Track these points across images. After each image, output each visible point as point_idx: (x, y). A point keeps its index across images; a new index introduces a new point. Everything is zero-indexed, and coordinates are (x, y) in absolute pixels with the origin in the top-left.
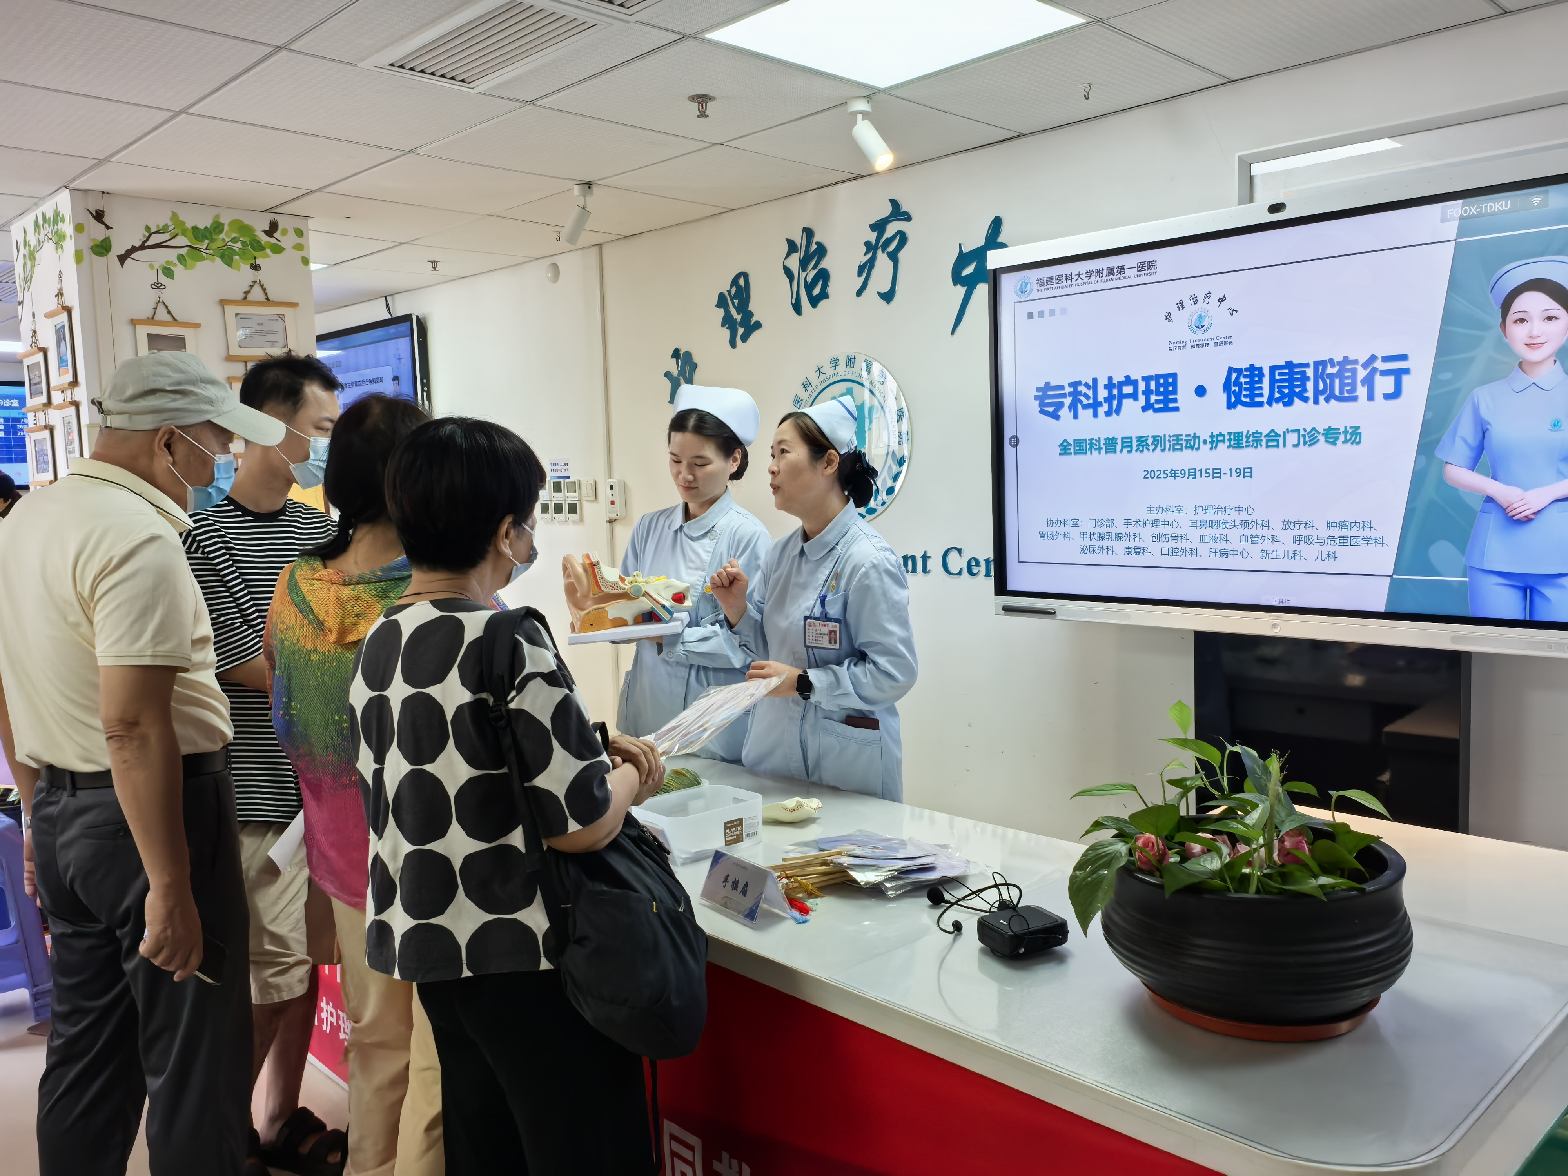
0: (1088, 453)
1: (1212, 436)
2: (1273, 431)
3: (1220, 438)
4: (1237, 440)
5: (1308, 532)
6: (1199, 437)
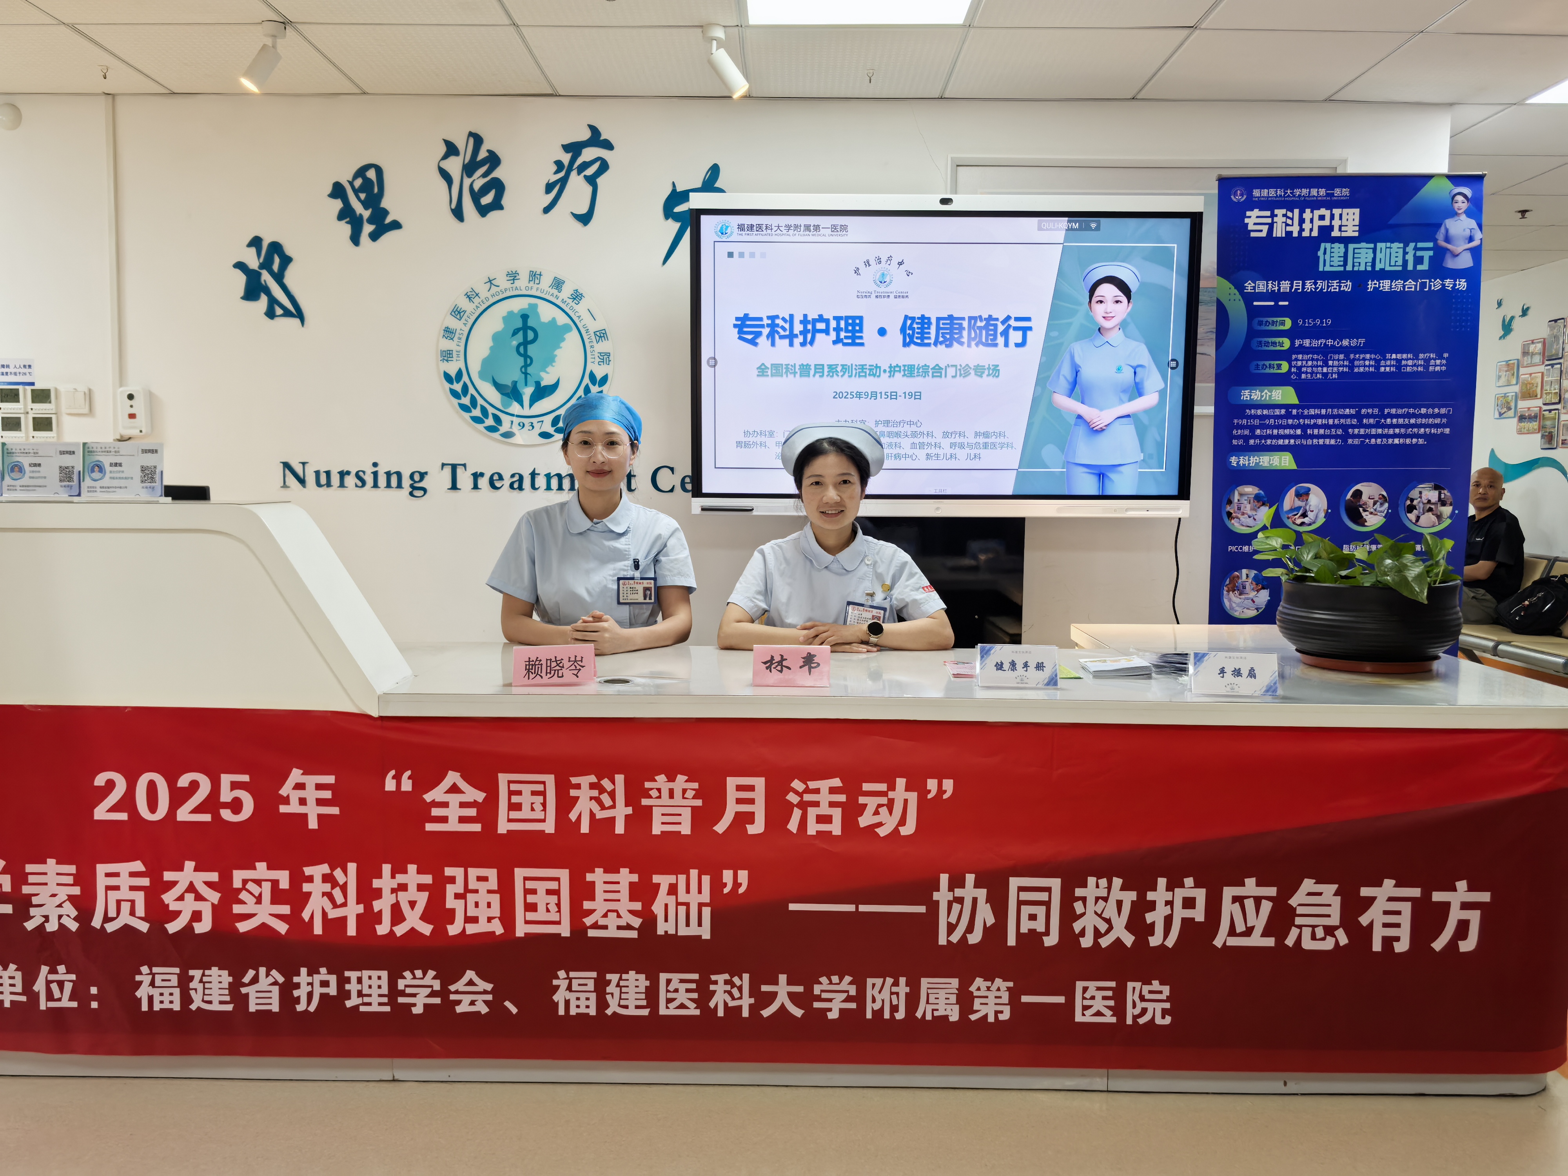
0: (784, 376)
1: (890, 367)
2: (937, 365)
3: (897, 369)
4: (910, 371)
5: (962, 440)
6: (880, 367)
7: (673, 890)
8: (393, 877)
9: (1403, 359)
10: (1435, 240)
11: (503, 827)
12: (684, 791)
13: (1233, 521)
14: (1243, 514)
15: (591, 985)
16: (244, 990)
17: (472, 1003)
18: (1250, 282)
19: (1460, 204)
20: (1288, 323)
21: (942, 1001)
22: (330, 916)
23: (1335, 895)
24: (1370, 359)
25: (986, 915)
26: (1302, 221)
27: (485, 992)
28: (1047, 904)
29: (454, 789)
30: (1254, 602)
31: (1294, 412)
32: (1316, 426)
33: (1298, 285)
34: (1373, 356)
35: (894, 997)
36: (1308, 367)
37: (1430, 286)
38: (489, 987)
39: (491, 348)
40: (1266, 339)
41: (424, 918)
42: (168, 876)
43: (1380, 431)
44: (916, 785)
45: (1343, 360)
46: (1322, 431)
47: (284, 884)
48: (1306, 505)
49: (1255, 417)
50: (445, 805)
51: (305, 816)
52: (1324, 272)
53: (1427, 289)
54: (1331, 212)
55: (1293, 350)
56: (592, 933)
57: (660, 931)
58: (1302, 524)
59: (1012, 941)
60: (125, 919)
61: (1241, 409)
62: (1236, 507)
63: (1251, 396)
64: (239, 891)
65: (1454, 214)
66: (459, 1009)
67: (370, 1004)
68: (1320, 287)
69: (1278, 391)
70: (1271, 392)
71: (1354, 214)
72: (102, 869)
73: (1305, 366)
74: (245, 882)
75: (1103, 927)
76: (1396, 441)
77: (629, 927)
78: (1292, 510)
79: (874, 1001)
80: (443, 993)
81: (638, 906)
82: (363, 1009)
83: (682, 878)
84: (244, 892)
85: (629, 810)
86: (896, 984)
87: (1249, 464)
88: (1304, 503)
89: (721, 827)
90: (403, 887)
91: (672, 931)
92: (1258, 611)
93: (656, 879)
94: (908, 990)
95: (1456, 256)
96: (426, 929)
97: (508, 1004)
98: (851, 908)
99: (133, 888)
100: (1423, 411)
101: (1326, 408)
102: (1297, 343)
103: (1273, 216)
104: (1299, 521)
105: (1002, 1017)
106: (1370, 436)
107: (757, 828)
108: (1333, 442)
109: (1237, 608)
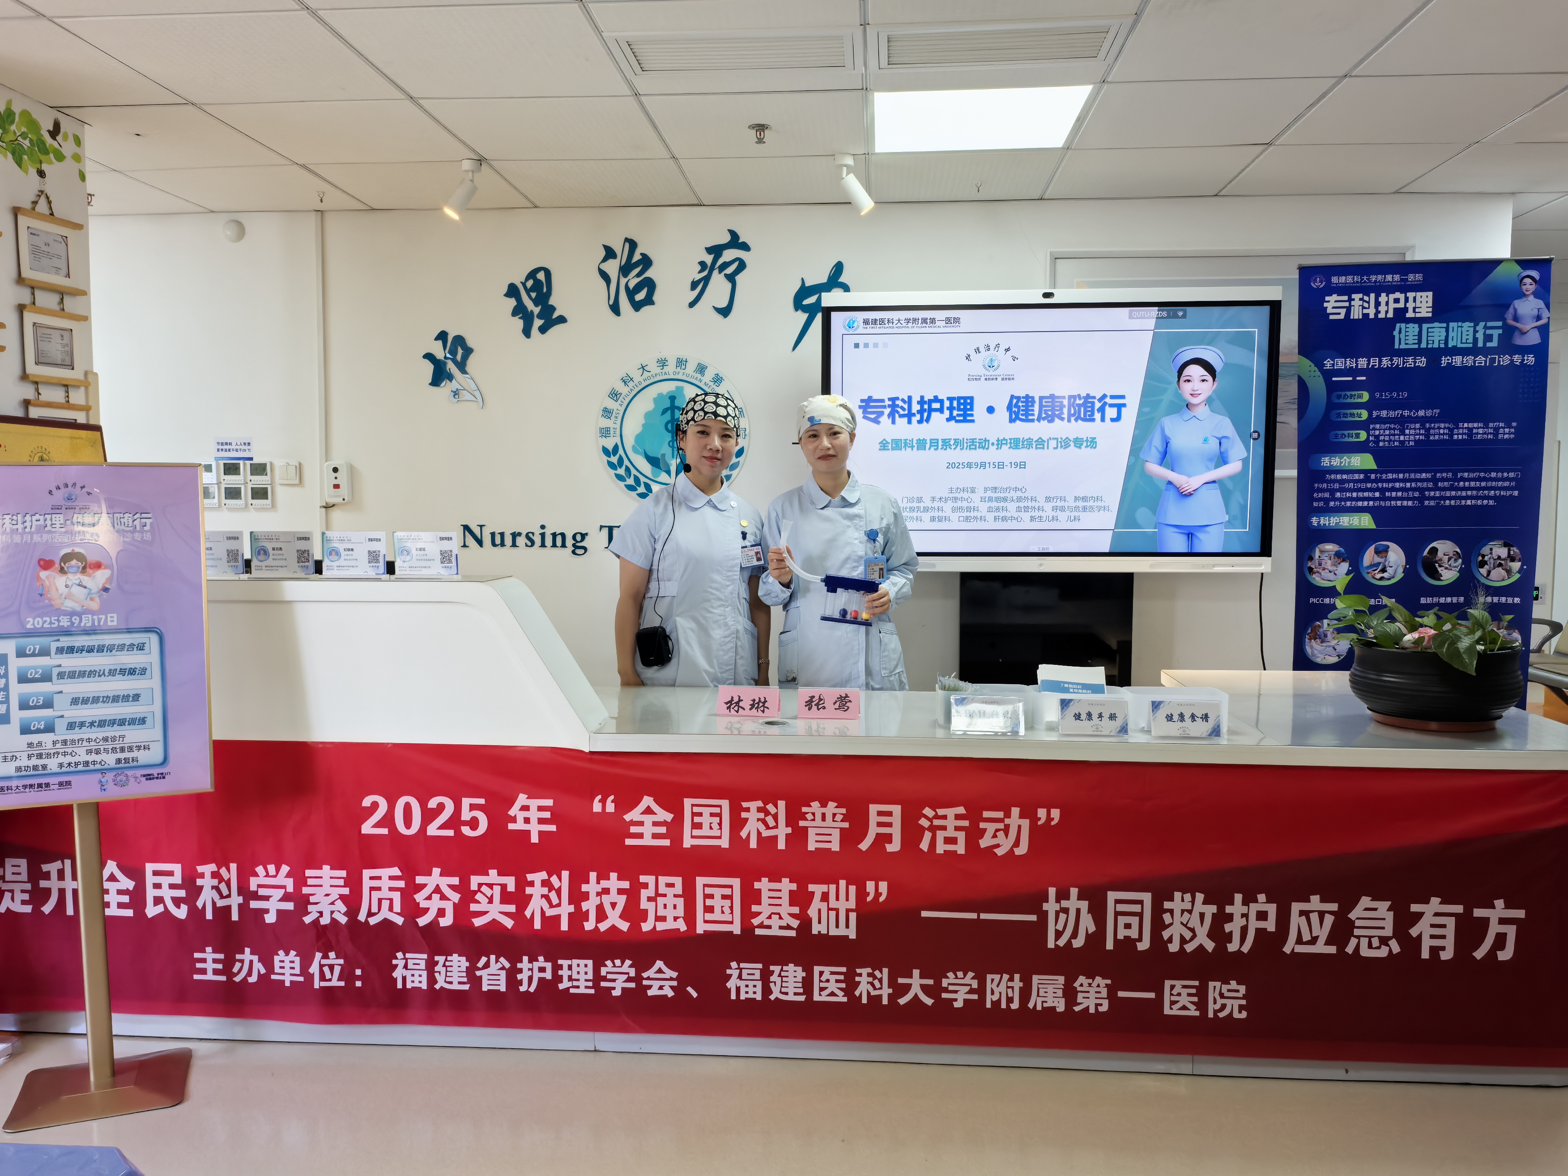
0: (903, 449)
1: (998, 440)
2: (1040, 438)
3: (1004, 442)
4: (1016, 444)
5: (1062, 504)
6: (988, 441)
7: (825, 897)
8: (598, 883)
9: (1474, 428)
10: (1504, 320)
11: (688, 842)
12: (834, 815)
13: (1314, 576)
14: (1324, 569)
15: (758, 975)
16: (478, 973)
17: (661, 988)
18: (1329, 359)
19: (1528, 286)
20: (1366, 396)
21: (1050, 995)
22: (547, 915)
23: (1388, 910)
24: (1445, 428)
25: (1088, 924)
26: (1378, 304)
27: (671, 979)
28: (1140, 915)
29: (648, 811)
30: (1335, 650)
31: (1373, 476)
32: (1393, 489)
33: (1375, 361)
34: (1447, 425)
35: (1010, 990)
36: (1385, 435)
37: (1499, 361)
38: (674, 974)
39: (644, 425)
40: (1346, 411)
41: (623, 916)
42: (419, 880)
43: (1453, 493)
44: (1028, 813)
45: (1420, 429)
46: (1400, 494)
47: (511, 888)
48: (1385, 561)
49: (1335, 481)
50: (641, 824)
51: (528, 832)
52: (1399, 349)
53: (1496, 364)
54: (1406, 295)
55: (1371, 420)
56: (758, 932)
57: (815, 931)
58: (1382, 578)
59: (1110, 946)
60: (385, 914)
61: (1321, 475)
62: (1317, 563)
63: (1330, 462)
64: (475, 892)
65: (1522, 295)
66: (650, 993)
67: (578, 987)
68: (1396, 363)
69: (1357, 458)
70: (1350, 458)
71: (1427, 297)
72: (367, 873)
73: (1382, 435)
74: (480, 885)
75: (1188, 935)
76: (1469, 502)
77: (788, 927)
78: (1371, 566)
79: (993, 993)
80: (638, 979)
81: (796, 910)
82: (572, 991)
83: (833, 887)
84: (479, 894)
85: (789, 830)
86: (1011, 979)
87: (1330, 523)
88: (1384, 559)
89: (864, 846)
90: (606, 891)
91: (824, 932)
92: (1339, 658)
93: (811, 887)
94: (1021, 984)
95: (1523, 333)
96: (624, 926)
97: (689, 989)
98: (973, 916)
99: (391, 889)
100: (1493, 475)
101: (1404, 472)
102: (1375, 414)
103: (1350, 300)
104: (1378, 576)
105: (1101, 1009)
106: (1445, 498)
107: (894, 847)
108: (1410, 503)
109: (1319, 655)
